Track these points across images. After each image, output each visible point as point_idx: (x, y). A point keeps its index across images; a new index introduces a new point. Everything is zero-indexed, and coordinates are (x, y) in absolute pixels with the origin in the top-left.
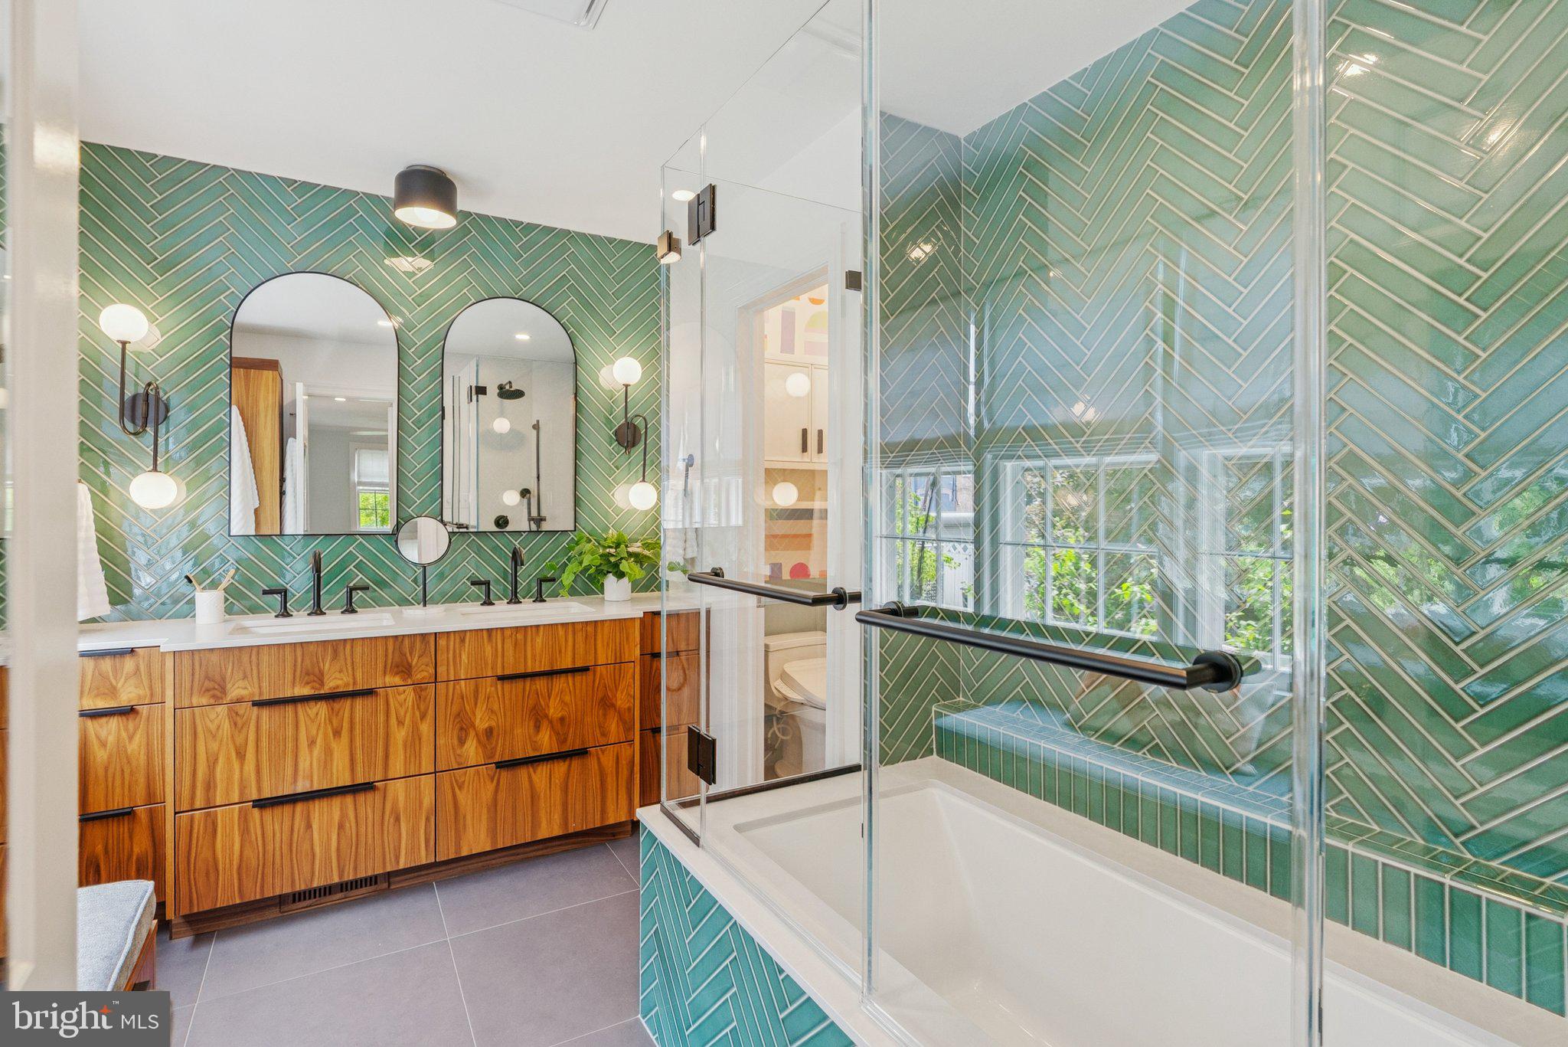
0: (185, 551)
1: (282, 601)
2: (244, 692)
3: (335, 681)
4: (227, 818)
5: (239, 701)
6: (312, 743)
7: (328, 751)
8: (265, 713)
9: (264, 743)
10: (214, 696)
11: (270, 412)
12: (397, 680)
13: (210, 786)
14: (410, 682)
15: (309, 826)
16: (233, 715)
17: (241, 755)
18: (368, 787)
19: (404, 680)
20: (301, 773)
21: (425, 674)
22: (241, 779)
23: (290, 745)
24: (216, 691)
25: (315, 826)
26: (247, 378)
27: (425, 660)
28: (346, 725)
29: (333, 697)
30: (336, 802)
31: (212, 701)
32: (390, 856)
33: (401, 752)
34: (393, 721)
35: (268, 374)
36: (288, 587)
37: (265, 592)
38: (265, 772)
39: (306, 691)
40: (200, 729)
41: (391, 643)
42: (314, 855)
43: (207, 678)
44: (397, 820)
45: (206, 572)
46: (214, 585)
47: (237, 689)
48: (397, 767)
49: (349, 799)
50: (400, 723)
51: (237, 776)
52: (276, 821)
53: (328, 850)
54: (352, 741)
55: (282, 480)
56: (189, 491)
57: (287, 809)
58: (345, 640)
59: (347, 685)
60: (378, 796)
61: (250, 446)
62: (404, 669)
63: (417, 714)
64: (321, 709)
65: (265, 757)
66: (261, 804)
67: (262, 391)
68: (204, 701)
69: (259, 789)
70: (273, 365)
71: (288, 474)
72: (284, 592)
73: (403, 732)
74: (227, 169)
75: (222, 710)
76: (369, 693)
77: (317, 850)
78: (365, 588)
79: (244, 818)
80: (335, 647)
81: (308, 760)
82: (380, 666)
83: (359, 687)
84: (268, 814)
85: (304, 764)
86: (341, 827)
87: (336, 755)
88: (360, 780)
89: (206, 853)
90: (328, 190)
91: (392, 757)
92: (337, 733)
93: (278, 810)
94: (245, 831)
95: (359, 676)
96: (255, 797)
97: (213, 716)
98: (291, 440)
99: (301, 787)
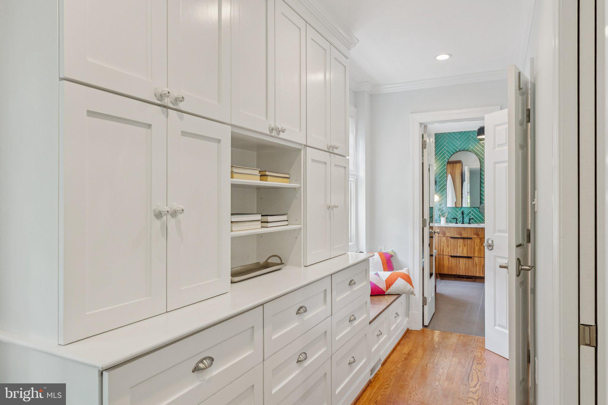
0: (439, 210)
1: (456, 220)
2: (449, 235)
3: (464, 235)
4: (446, 258)
5: (448, 237)
6: (460, 247)
7: (463, 249)
8: (452, 240)
9: (452, 245)
10: (444, 235)
11: (459, 175)
12: (476, 237)
13: (443, 251)
14: (479, 237)
15: (459, 263)
16: (447, 239)
17: (448, 247)
18: (470, 257)
19: (478, 237)
20: (458, 252)
21: (482, 236)
22: (448, 251)
23: (456, 246)
24: (444, 234)
25: (460, 263)
26: (453, 166)
27: (482, 233)
28: (466, 244)
29: (464, 238)
30: (464, 259)
31: (443, 236)
32: (475, 272)
33: (477, 252)
34: (475, 245)
35: (458, 165)
36: (457, 218)
37: (453, 219)
38: (452, 250)
39: (459, 236)
40: (442, 242)
41: (475, 229)
42: (460, 269)
43: (443, 231)
44: (476, 265)
45: (442, 214)
46: (444, 217)
47: (448, 234)
48: (476, 255)
49: (467, 259)
50: (477, 246)
51: (447, 251)
52: (453, 260)
53: (463, 268)
54: (467, 248)
55: (462, 194)
56: (440, 198)
57: (456, 258)
58: (466, 227)
59: (466, 236)
60: (472, 260)
61: (454, 185)
62: (478, 235)
63: (481, 245)
64: (461, 240)
65: (452, 248)
66: (452, 257)
67: (457, 170)
68: (442, 236)
69: (451, 254)
70: (459, 162)
71: (463, 192)
72: (456, 219)
73: (477, 248)
74: (446, 133)
75: (445, 238)
76: (471, 238)
77: (461, 268)
78: (473, 219)
79: (448, 258)
80: (465, 228)
81: (460, 250)
82: (473, 233)
83: (469, 237)
84: (453, 259)
85: (459, 250)
86: (465, 264)
87: (464, 250)
88: (469, 256)
89: (443, 263)
90: (465, 132)
91: (475, 252)
92: (465, 245)
93: (454, 258)
94: (449, 261)
95: (469, 235)
96: (450, 255)
97: (443, 239)
98: (464, 182)
99: (458, 255)
